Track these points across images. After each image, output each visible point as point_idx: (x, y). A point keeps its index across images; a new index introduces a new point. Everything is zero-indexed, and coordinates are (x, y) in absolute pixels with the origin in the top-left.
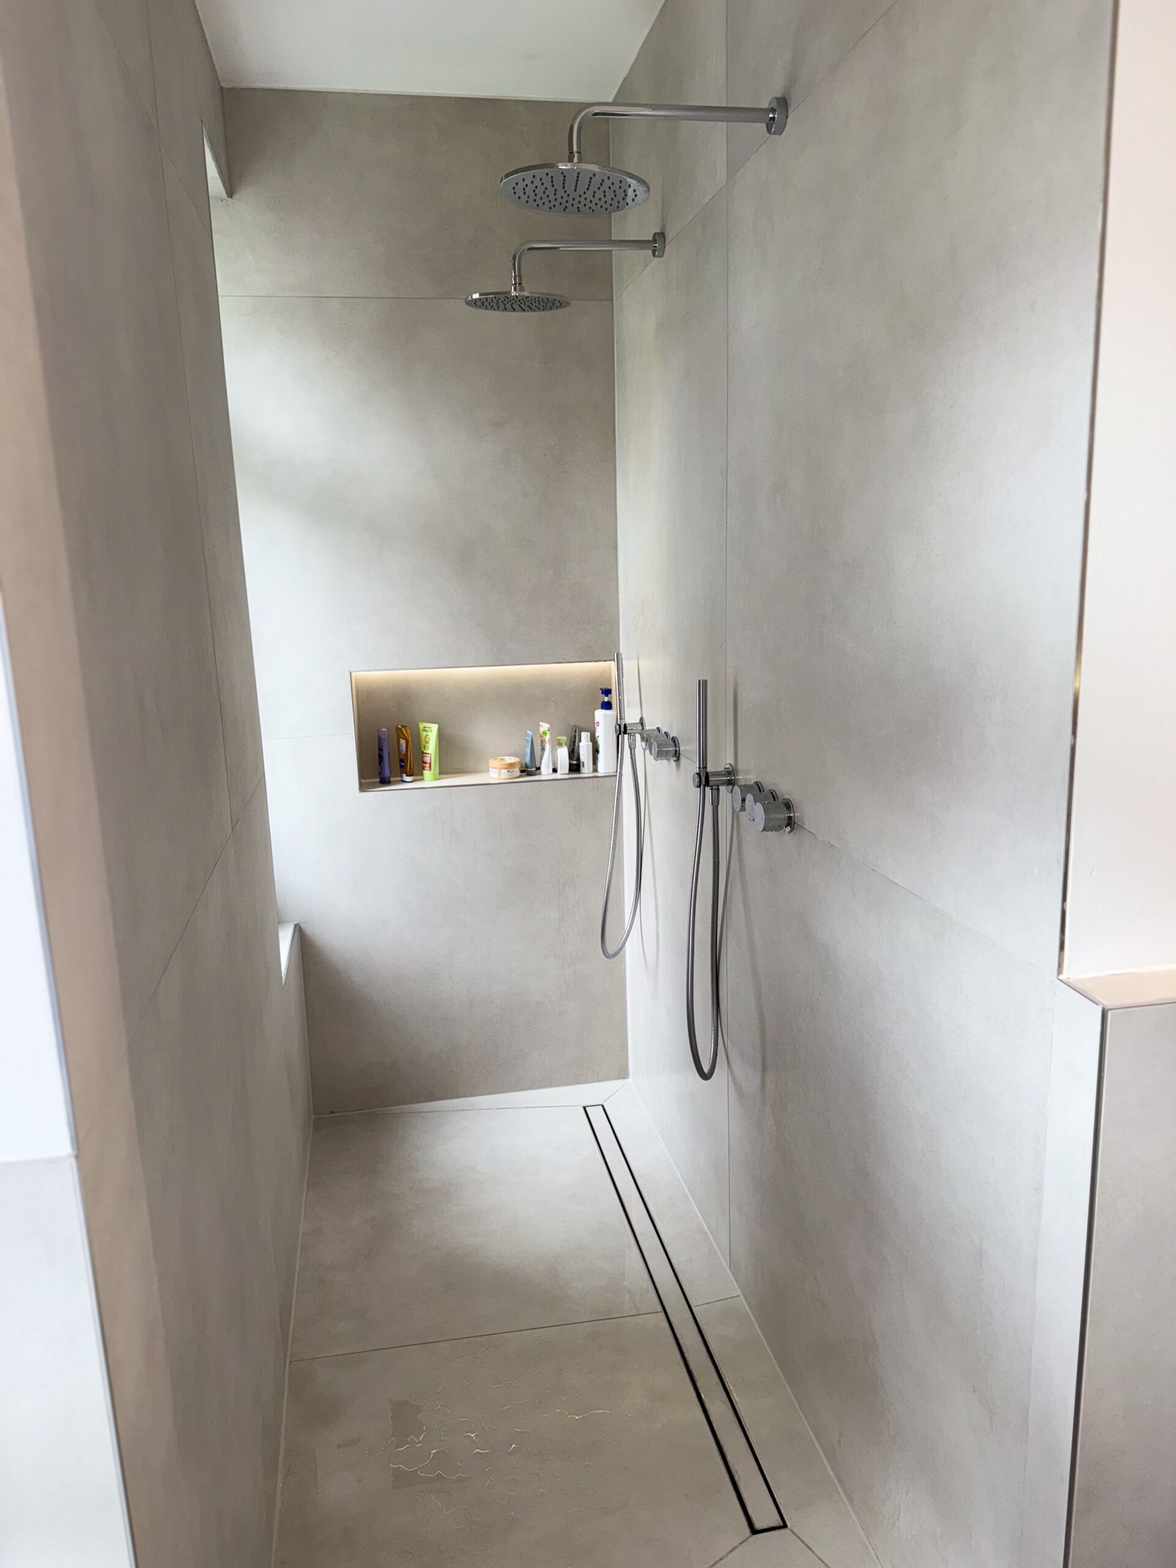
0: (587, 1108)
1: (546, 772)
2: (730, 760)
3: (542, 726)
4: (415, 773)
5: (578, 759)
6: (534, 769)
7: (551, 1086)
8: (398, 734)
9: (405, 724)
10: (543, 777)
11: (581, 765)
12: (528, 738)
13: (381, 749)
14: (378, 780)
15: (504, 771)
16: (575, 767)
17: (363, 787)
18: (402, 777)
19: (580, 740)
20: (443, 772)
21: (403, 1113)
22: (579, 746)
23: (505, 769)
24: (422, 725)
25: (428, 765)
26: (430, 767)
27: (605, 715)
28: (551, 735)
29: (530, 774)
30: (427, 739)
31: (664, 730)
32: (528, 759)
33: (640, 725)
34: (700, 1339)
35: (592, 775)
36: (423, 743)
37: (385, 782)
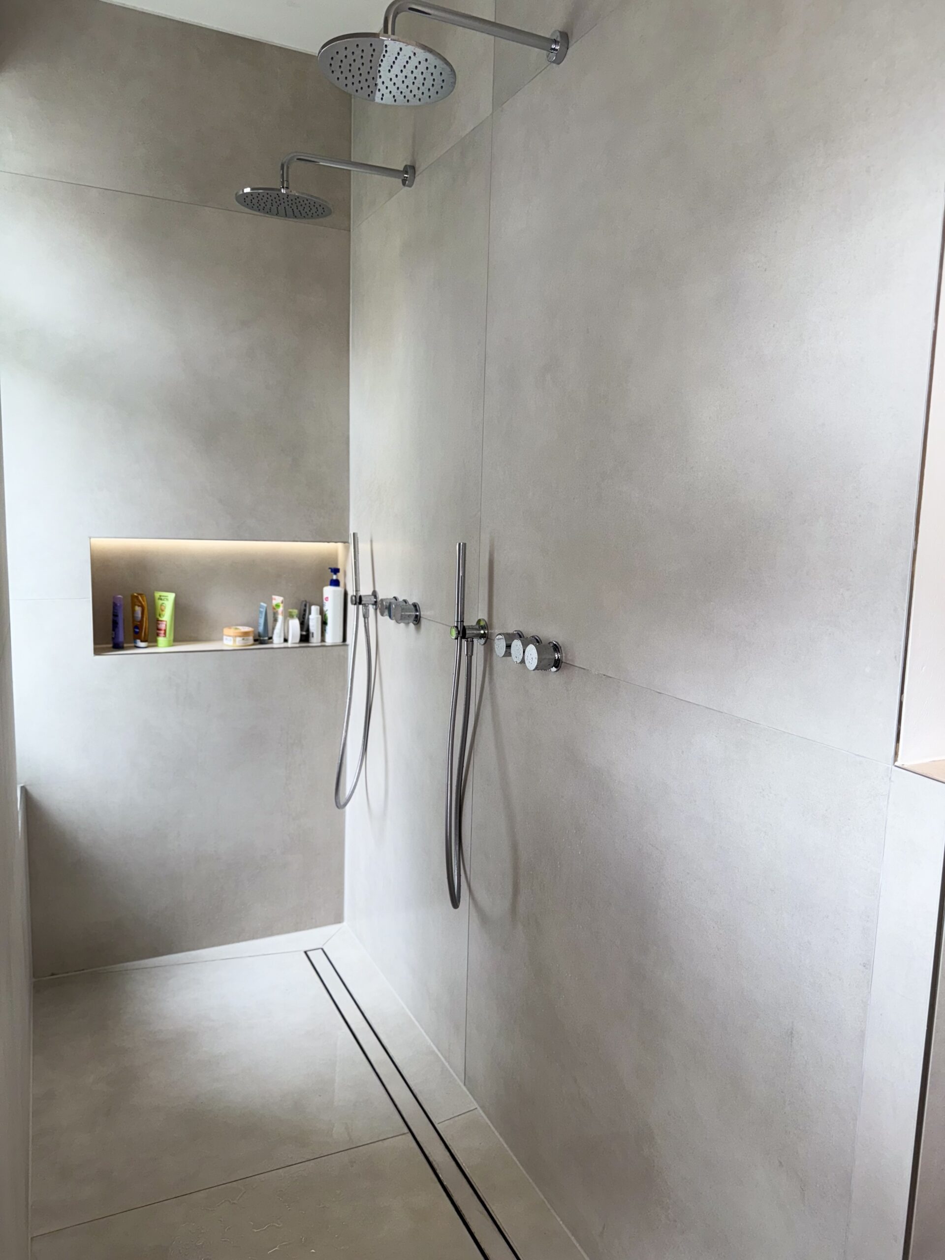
0: (309, 953)
1: (277, 640)
2: (483, 615)
3: (275, 599)
4: (149, 640)
5: (308, 630)
6: (266, 638)
7: (272, 934)
8: (132, 600)
9: (140, 592)
10: (275, 646)
11: (311, 635)
12: (261, 610)
13: (115, 615)
14: (111, 645)
15: (239, 639)
16: (305, 638)
17: (97, 652)
18: (135, 643)
19: (310, 613)
20: (178, 639)
21: (127, 970)
22: (308, 619)
23: (240, 636)
24: (157, 594)
25: (162, 632)
26: (165, 633)
27: (334, 592)
28: (284, 607)
29: (262, 642)
30: (163, 608)
31: (401, 599)
32: (261, 629)
33: (373, 597)
34: (448, 1154)
35: (319, 644)
36: (158, 611)
37: (117, 646)
